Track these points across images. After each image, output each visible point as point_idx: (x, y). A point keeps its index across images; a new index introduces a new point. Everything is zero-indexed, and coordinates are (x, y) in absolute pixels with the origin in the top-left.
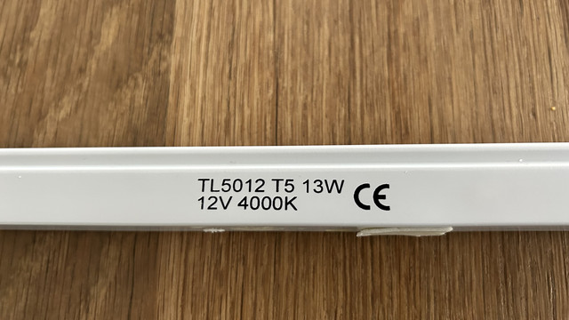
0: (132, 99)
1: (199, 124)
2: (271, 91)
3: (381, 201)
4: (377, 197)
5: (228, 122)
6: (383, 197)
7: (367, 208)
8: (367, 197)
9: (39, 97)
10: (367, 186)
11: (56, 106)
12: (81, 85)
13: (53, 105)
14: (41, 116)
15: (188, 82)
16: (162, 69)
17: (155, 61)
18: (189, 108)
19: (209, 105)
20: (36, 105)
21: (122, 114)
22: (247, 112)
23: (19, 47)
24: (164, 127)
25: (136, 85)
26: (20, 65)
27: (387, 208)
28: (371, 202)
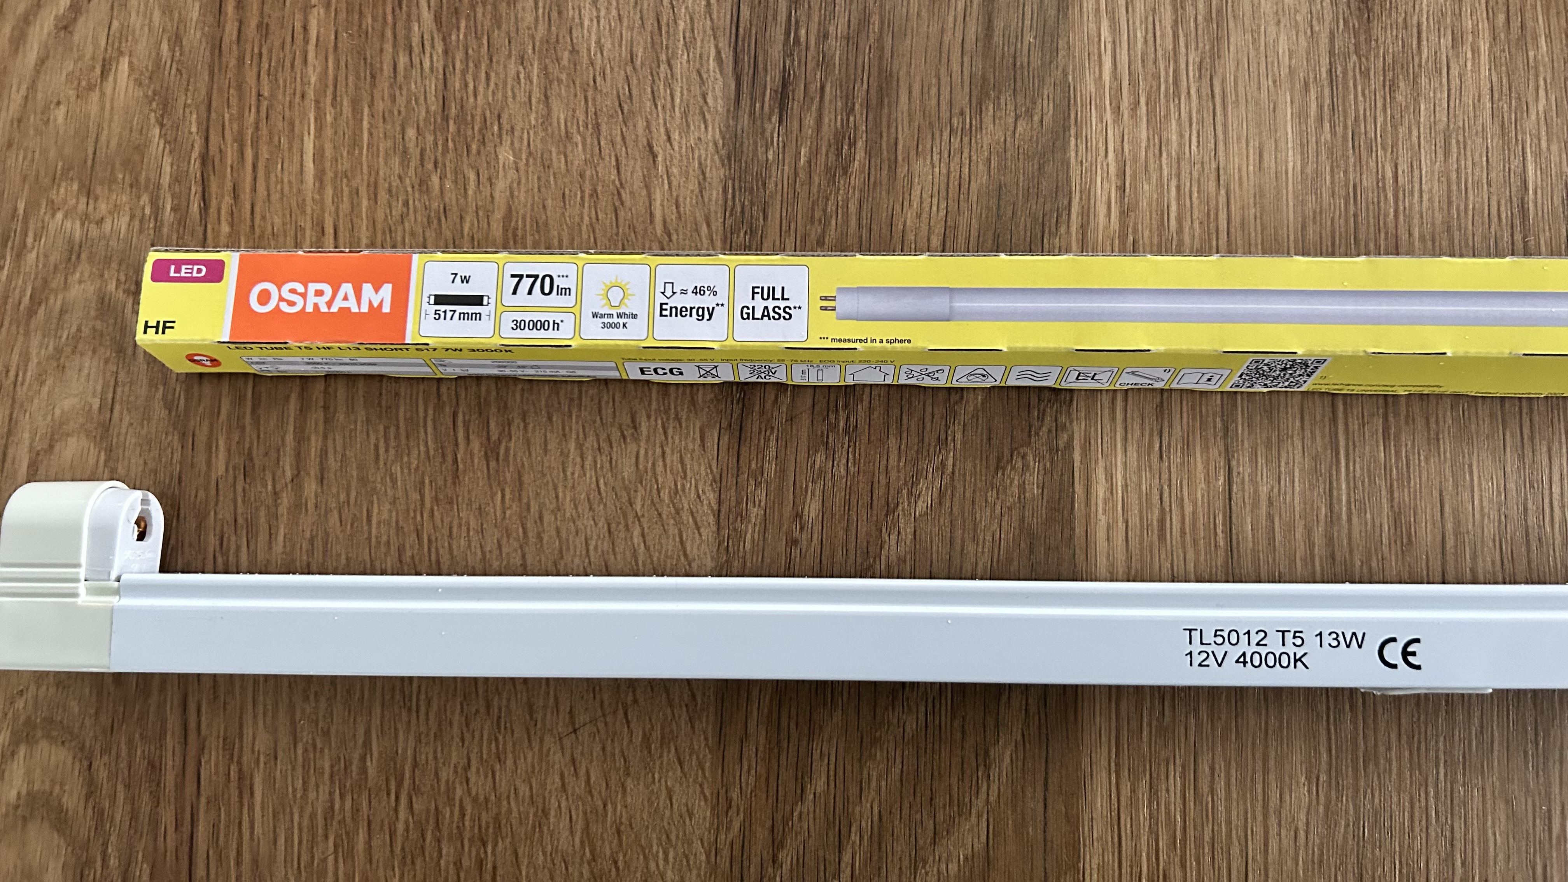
0: (1022, 487)
1: (1121, 525)
2: (1222, 479)
3: (1411, 659)
4: (1405, 654)
5: (1162, 522)
6: (1413, 654)
7: (1394, 666)
8: (1393, 653)
9: (883, 482)
10: (1394, 640)
11: (910, 493)
12: (943, 464)
13: (905, 492)
14: (890, 509)
15: (1101, 463)
16: (1061, 444)
17: (1050, 431)
18: (1105, 502)
19: (1134, 498)
20: (880, 492)
21: (1010, 509)
22: (1188, 508)
23: (841, 404)
24: (1073, 529)
25: (1026, 467)
26: (846, 431)
27: (1418, 667)
28: (1398, 660)
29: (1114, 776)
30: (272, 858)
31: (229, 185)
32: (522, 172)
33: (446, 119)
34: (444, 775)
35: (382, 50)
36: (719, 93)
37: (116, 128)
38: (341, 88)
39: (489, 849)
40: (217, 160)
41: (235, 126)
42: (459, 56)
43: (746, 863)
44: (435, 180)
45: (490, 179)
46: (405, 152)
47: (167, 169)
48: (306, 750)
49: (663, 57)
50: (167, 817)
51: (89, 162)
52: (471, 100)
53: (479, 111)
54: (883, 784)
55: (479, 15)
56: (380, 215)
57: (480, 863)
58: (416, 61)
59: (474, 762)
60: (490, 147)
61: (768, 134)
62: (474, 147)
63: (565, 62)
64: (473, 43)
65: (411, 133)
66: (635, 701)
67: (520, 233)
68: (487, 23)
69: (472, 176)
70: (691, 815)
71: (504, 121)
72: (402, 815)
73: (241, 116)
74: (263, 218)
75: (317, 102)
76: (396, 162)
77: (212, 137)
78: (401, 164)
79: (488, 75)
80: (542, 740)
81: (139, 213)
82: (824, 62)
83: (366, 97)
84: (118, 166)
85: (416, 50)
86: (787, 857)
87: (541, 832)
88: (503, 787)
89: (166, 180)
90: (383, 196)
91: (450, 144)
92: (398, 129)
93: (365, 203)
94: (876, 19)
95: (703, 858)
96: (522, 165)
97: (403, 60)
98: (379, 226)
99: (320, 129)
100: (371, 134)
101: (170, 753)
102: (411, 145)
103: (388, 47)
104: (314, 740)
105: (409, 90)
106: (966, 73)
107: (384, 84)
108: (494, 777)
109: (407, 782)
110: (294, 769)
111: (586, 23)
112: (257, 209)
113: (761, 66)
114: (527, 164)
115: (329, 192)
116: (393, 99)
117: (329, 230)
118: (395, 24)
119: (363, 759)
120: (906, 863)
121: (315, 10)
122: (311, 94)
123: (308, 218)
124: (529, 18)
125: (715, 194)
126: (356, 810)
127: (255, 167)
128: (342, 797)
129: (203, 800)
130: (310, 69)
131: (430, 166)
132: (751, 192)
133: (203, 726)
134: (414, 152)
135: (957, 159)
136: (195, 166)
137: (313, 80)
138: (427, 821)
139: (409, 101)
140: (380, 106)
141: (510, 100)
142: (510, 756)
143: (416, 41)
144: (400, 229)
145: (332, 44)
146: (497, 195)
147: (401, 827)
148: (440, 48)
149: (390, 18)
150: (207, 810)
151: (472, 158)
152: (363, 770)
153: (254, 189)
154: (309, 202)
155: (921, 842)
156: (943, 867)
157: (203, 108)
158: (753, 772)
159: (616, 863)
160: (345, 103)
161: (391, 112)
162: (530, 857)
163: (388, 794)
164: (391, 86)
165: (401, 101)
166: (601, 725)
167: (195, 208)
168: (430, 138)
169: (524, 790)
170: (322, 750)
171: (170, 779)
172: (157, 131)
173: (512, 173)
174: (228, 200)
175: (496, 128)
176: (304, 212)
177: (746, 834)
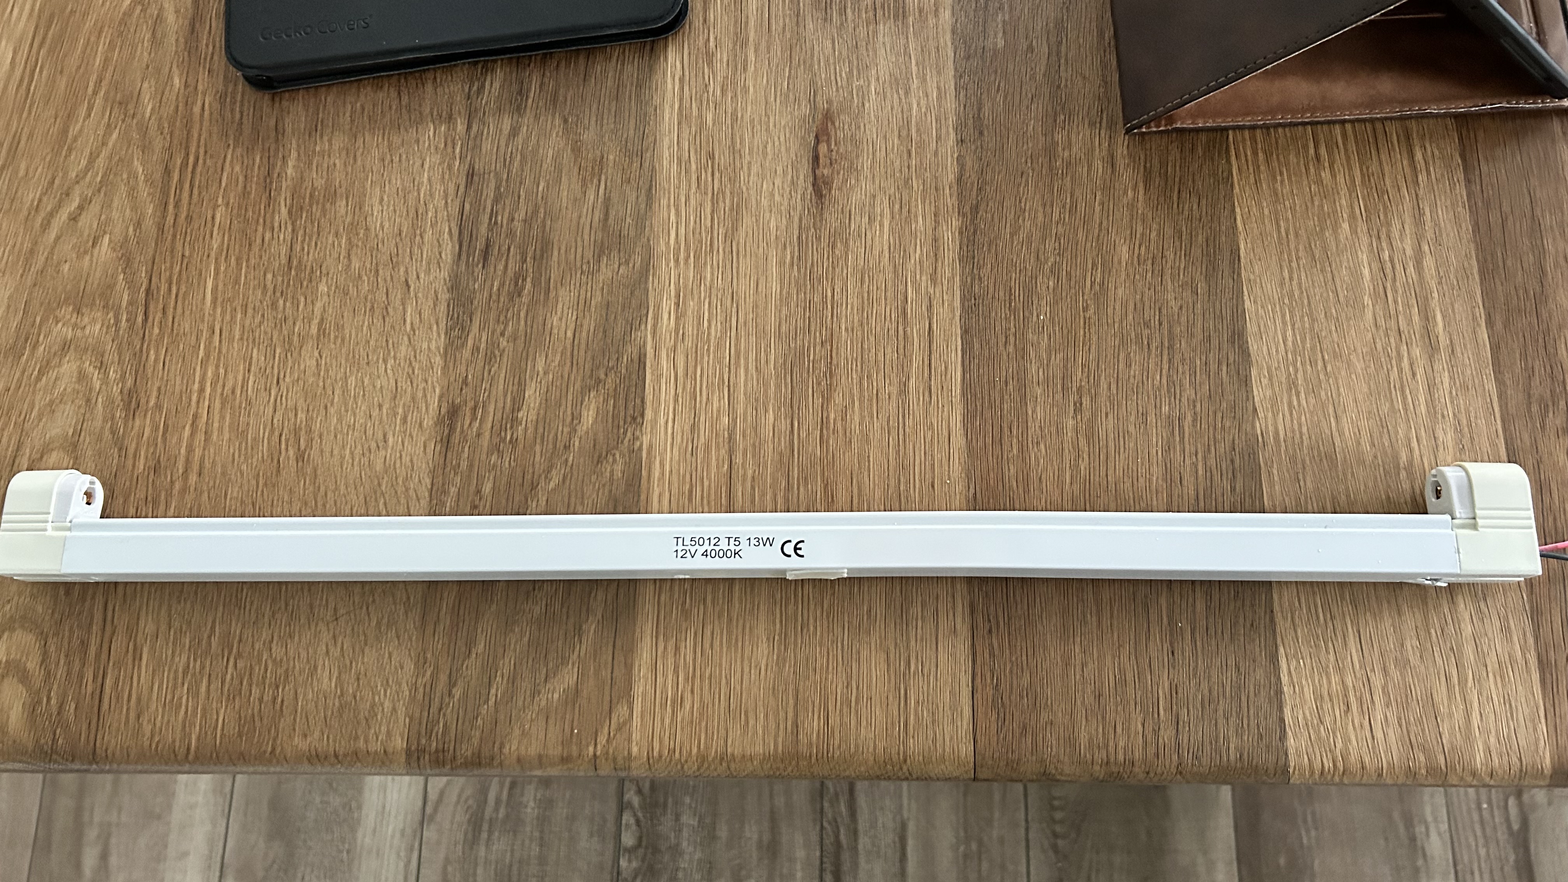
0: (612, 472)
1: (667, 494)
2: (726, 466)
3: (798, 551)
4: (796, 549)
5: (690, 492)
6: (800, 549)
8: (789, 548)
9: (531, 471)
10: (790, 541)
11: (546, 477)
12: (567, 460)
13: (543, 476)
14: (534, 487)
15: (658, 459)
16: (636, 448)
17: (629, 441)
18: (659, 480)
19: (675, 478)
20: (528, 477)
21: (604, 485)
22: (706, 483)
23: (508, 426)
24: (639, 496)
25: (614, 460)
26: (511, 441)
27: (802, 556)
28: (792, 553)
29: (654, 639)
30: (150, 699)
31: (161, 306)
32: (331, 297)
33: (290, 269)
34: (257, 646)
35: (256, 230)
36: (449, 252)
37: (98, 275)
38: (231, 251)
39: (280, 690)
40: (155, 292)
41: (168, 274)
42: (301, 233)
43: (432, 696)
44: (281, 302)
45: (312, 302)
46: (265, 286)
47: (125, 297)
48: (175, 633)
49: (418, 232)
50: (89, 675)
51: (81, 294)
52: (306, 257)
53: (309, 263)
54: (518, 647)
55: (314, 210)
56: (247, 323)
57: (275, 699)
58: (275, 236)
59: (275, 638)
60: (314, 284)
61: (476, 274)
62: (305, 284)
63: (361, 235)
64: (309, 225)
65: (269, 276)
66: (374, 601)
67: (327, 331)
68: (318, 214)
69: (303, 299)
70: (402, 668)
71: (324, 268)
72: (230, 670)
73: (172, 267)
74: (179, 325)
75: (216, 259)
76: (259, 293)
77: (153, 279)
78: (262, 293)
79: (316, 244)
80: (317, 624)
81: (106, 323)
82: (511, 234)
83: (245, 257)
84: (97, 296)
85: (276, 230)
86: (457, 692)
87: (312, 680)
88: (291, 653)
89: (124, 304)
90: (250, 311)
91: (291, 282)
92: (262, 273)
93: (239, 316)
94: (542, 210)
95: (407, 693)
96: (332, 293)
97: (268, 236)
98: (246, 329)
99: (217, 273)
100: (246, 277)
101: (94, 636)
102: (269, 283)
103: (260, 228)
104: (181, 627)
105: (270, 252)
106: (592, 239)
107: (256, 249)
108: (286, 648)
109: (235, 650)
110: (167, 644)
111: (375, 214)
112: (176, 320)
113: (474, 236)
114: (335, 292)
115: (219, 310)
116: (261, 257)
117: (217, 331)
118: (265, 216)
119: (209, 637)
120: (528, 693)
121: (220, 209)
122: (213, 255)
123: (206, 325)
124: (343, 211)
125: (443, 307)
126: (203, 667)
127: (177, 296)
128: (195, 660)
129: (111, 664)
130: (214, 241)
131: (278, 294)
132: (464, 306)
133: (115, 621)
134: (270, 287)
135: (584, 288)
136: (142, 295)
137: (215, 247)
138: (245, 673)
139: (269, 258)
140: (252, 261)
141: (328, 257)
142: (297, 634)
143: (276, 225)
144: (258, 330)
145: (228, 226)
146: (316, 310)
147: (229, 677)
148: (290, 230)
149: (262, 211)
150: (113, 670)
151: (303, 290)
152: (210, 644)
153: (175, 308)
154: (207, 314)
155: (538, 681)
156: (550, 696)
157: (150, 263)
158: (441, 642)
159: (355, 697)
160: (233, 260)
161: (259, 265)
162: (305, 695)
163: (223, 658)
164: (260, 250)
165: (265, 258)
166: (353, 617)
167: (140, 319)
168: (280, 279)
169: (304, 654)
170: (185, 633)
171: (93, 650)
172: (122, 276)
173: (325, 298)
174: (159, 315)
175: (318, 273)
176: (203, 321)
177: (434, 677)
